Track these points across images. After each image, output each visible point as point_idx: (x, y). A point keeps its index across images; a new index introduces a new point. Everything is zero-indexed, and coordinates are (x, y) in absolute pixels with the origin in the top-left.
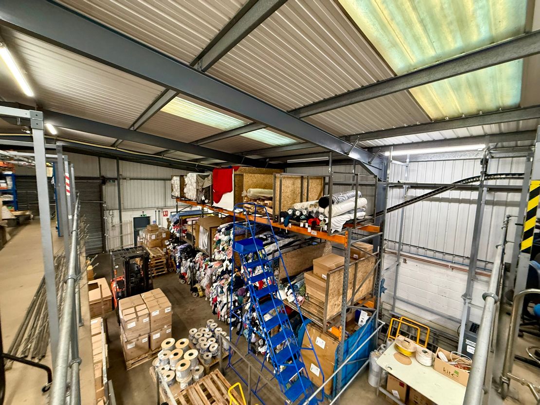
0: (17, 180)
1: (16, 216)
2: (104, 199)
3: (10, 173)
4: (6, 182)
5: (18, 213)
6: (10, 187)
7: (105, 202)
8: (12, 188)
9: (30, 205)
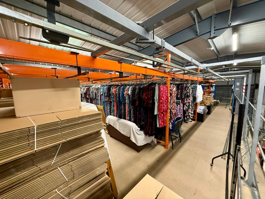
0: (216, 87)
1: (214, 101)
2: (255, 97)
3: (215, 85)
4: (213, 88)
5: (215, 100)
6: (214, 90)
7: (256, 99)
8: (214, 91)
9: (218, 98)
